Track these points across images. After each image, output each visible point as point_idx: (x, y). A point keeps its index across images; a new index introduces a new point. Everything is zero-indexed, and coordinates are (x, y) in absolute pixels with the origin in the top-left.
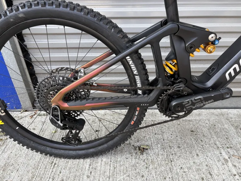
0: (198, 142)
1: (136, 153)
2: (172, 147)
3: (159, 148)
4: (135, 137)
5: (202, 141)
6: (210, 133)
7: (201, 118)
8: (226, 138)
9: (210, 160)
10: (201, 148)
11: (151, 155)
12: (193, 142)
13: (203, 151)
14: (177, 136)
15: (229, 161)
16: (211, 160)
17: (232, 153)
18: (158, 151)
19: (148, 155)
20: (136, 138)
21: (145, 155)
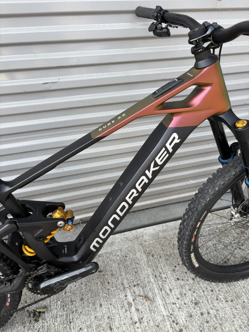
0: (104, 286)
1: (30, 321)
2: (74, 301)
3: (58, 306)
4: (31, 297)
5: (109, 283)
6: (120, 269)
7: (113, 249)
8: (136, 273)
9: (113, 309)
10: (106, 294)
11: (48, 319)
12: (99, 287)
13: (108, 297)
14: (82, 284)
15: (133, 305)
16: (115, 308)
17: (137, 293)
18: (57, 312)
19: (44, 321)
20: (32, 299)
21: (41, 321)
